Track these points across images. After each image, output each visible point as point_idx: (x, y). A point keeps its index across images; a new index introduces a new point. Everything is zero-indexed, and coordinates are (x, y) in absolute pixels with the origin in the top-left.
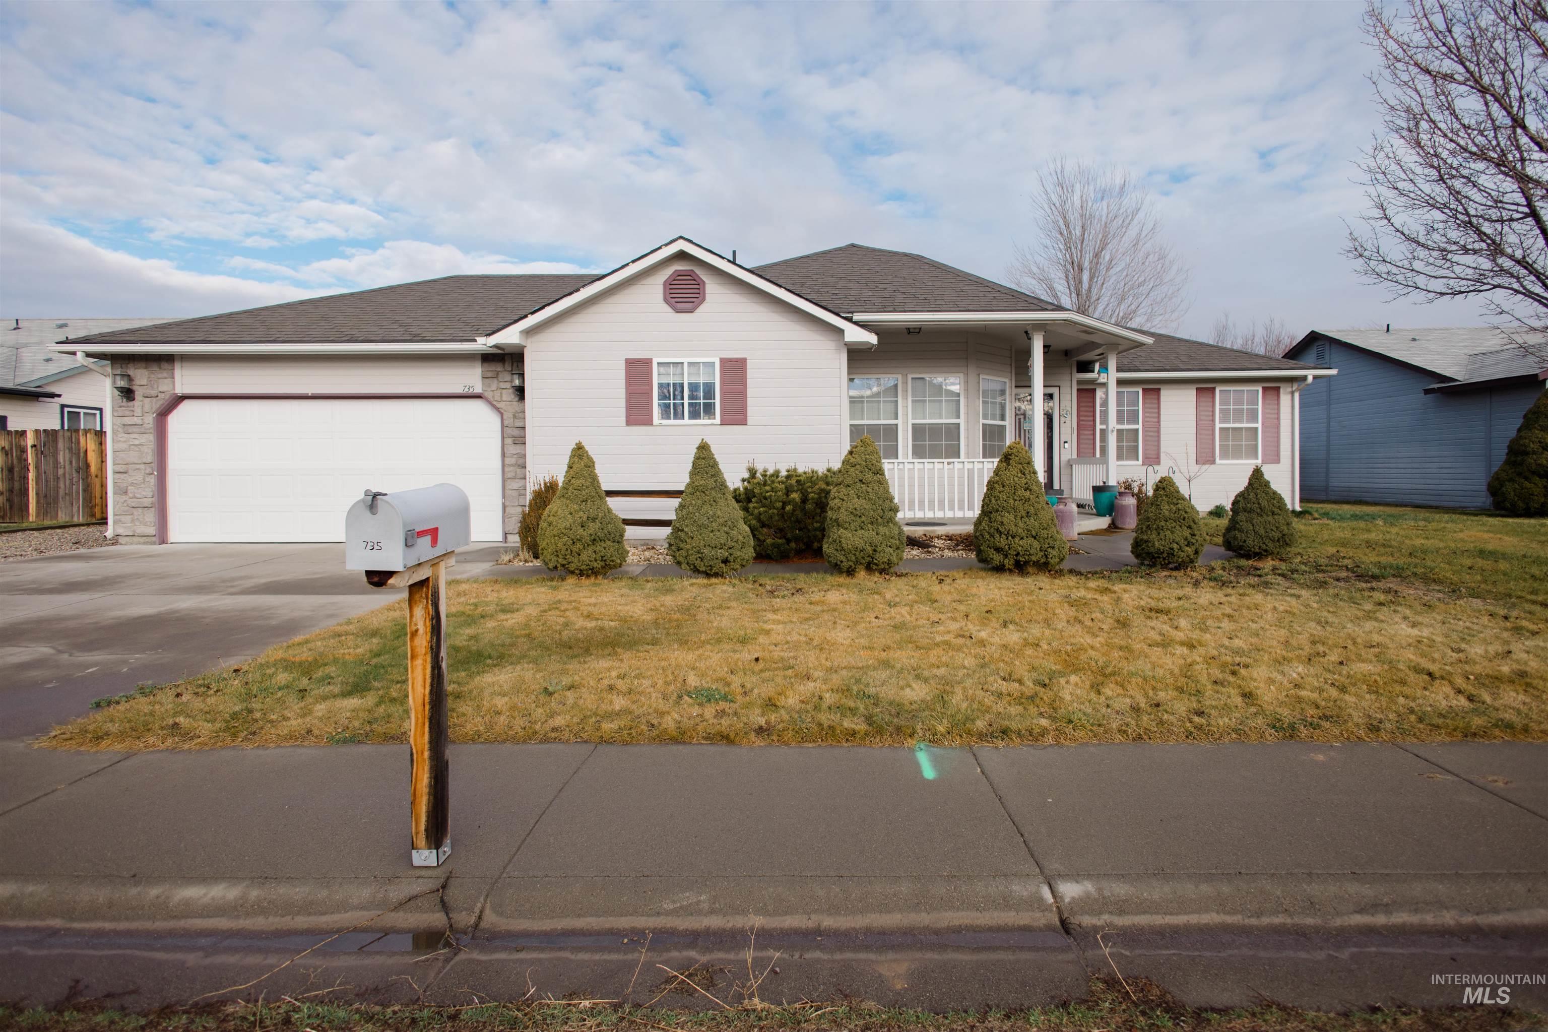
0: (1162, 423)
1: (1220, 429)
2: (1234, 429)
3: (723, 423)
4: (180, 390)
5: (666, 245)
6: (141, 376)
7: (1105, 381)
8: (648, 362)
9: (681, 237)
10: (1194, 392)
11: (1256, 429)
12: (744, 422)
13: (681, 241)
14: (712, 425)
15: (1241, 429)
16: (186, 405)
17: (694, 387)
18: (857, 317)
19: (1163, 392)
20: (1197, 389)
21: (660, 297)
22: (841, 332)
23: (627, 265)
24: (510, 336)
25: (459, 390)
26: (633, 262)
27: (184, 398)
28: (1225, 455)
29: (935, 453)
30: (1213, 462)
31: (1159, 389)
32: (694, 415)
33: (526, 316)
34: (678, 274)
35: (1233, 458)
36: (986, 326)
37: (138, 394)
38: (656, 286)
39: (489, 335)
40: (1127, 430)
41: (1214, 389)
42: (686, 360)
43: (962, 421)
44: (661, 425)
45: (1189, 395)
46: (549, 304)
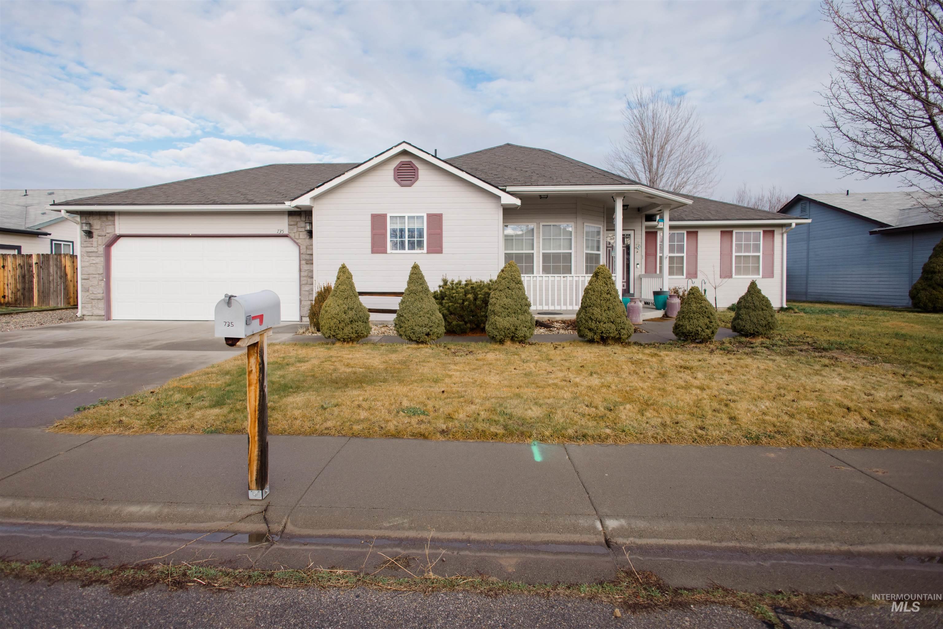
0: (699, 253)
1: (736, 256)
2: (744, 256)
3: (429, 252)
4: (118, 232)
5: (396, 146)
6: (97, 222)
7: (662, 227)
8: (385, 216)
9: (404, 142)
10: (719, 234)
11: (759, 257)
12: (440, 251)
13: (404, 144)
14: (422, 253)
15: (749, 256)
16: (121, 241)
17: (411, 231)
18: (509, 189)
19: (699, 234)
20: (721, 232)
21: (392, 177)
22: (499, 198)
23: (372, 158)
24: (304, 201)
25: (275, 232)
26: (376, 156)
27: (121, 237)
28: (738, 272)
29: (556, 271)
30: (731, 277)
31: (697, 232)
32: (412, 246)
33: (313, 189)
34: (403, 164)
35: (744, 274)
36: (587, 194)
37: (95, 234)
38: (389, 171)
39: (293, 200)
40: (676, 257)
41: (732, 232)
42: (406, 215)
43: (573, 251)
44: (391, 253)
45: (716, 236)
46: (327, 182)
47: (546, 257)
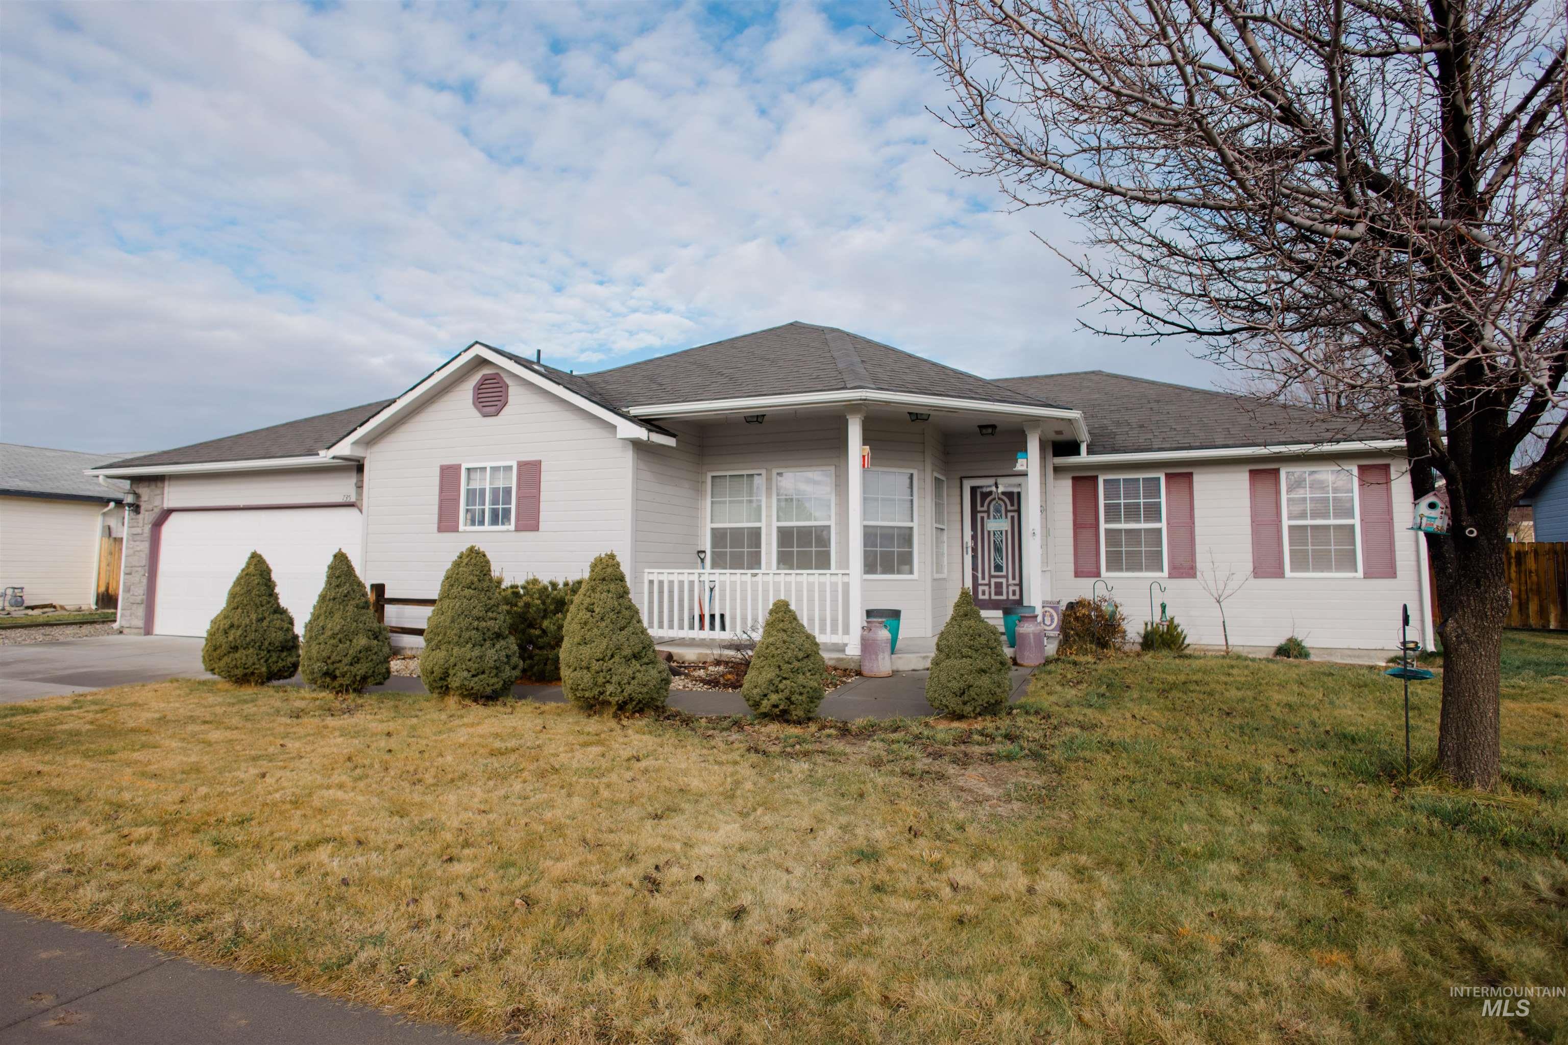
0: (1196, 520)
1: (1291, 528)
2: (1314, 528)
3: (517, 529)
4: (167, 505)
5: (465, 351)
6: (145, 492)
8: (457, 468)
9: (477, 343)
10: (1246, 476)
12: (536, 528)
13: (477, 346)
14: (508, 531)
15: (1327, 527)
16: (174, 518)
17: (495, 491)
19: (1196, 478)
20: (1251, 471)
21: (471, 401)
22: (614, 427)
23: (432, 374)
24: (344, 448)
25: (339, 499)
26: (439, 370)
27: (170, 511)
28: (1300, 565)
30: (1280, 574)
31: (1191, 474)
32: (495, 521)
33: (355, 429)
34: (485, 379)
35: (1315, 569)
36: (796, 411)
37: (144, 507)
38: (466, 392)
39: (329, 448)
40: (1146, 530)
41: (1277, 471)
42: (488, 465)
44: (465, 532)
45: (1241, 479)
46: (373, 416)
47: (785, 536)
